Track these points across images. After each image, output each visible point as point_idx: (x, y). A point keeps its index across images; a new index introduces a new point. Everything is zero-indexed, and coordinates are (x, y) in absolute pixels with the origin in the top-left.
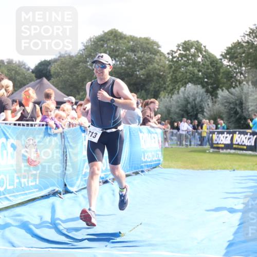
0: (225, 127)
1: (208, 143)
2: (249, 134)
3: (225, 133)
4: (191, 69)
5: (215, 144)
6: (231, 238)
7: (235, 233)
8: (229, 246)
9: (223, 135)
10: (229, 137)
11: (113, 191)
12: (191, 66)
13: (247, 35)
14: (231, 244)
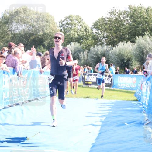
0: (92, 71)
1: (82, 81)
2: (107, 76)
3: (93, 75)
4: (73, 33)
5: (86, 82)
6: (94, 142)
7: (97, 139)
8: (93, 147)
9: (91, 76)
10: (95, 77)
11: (22, 110)
12: (73, 31)
13: (110, 13)
14: (94, 146)
